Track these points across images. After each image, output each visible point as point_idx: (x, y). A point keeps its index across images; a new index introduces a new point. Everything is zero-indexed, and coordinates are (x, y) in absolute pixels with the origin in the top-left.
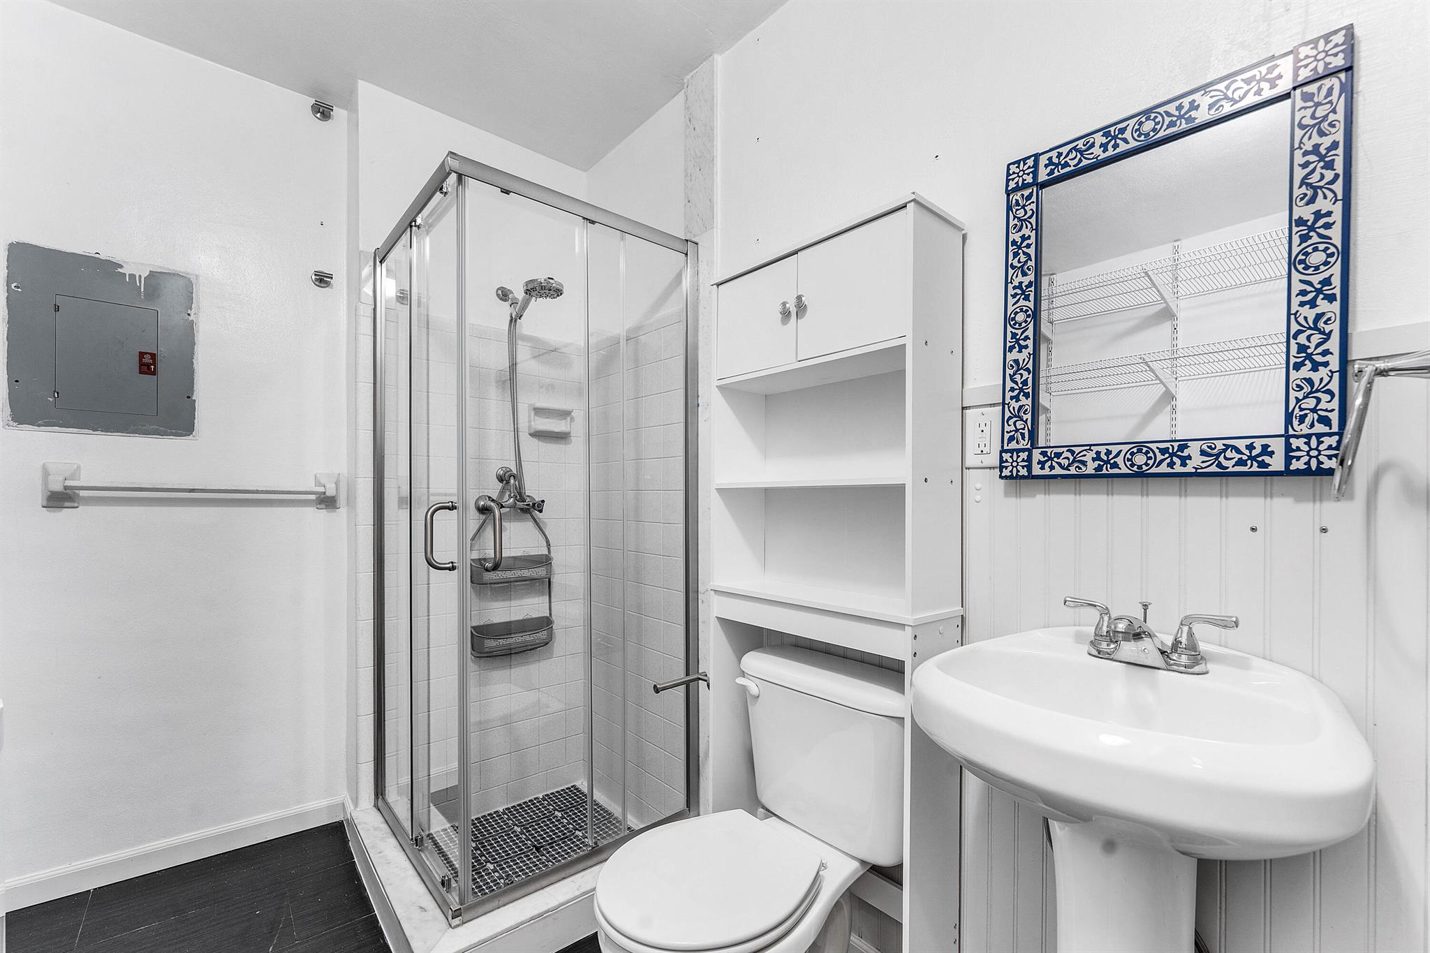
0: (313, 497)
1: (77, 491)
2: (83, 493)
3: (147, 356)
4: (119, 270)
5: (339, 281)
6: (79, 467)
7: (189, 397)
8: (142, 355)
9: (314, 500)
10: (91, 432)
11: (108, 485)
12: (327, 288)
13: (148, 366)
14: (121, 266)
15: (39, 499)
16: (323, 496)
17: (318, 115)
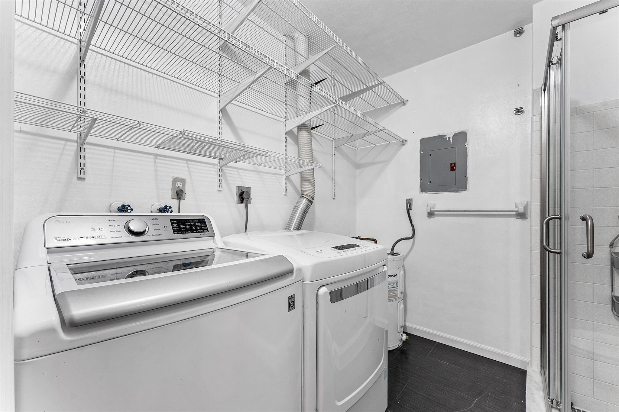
0: (514, 213)
1: (434, 212)
2: (436, 213)
3: (453, 164)
4: (445, 137)
5: (528, 109)
6: (435, 204)
7: (465, 176)
8: (451, 164)
9: (514, 214)
10: (438, 193)
11: (443, 210)
12: (522, 114)
13: (453, 167)
14: (446, 136)
15: (426, 214)
16: (518, 213)
17: (518, 35)
